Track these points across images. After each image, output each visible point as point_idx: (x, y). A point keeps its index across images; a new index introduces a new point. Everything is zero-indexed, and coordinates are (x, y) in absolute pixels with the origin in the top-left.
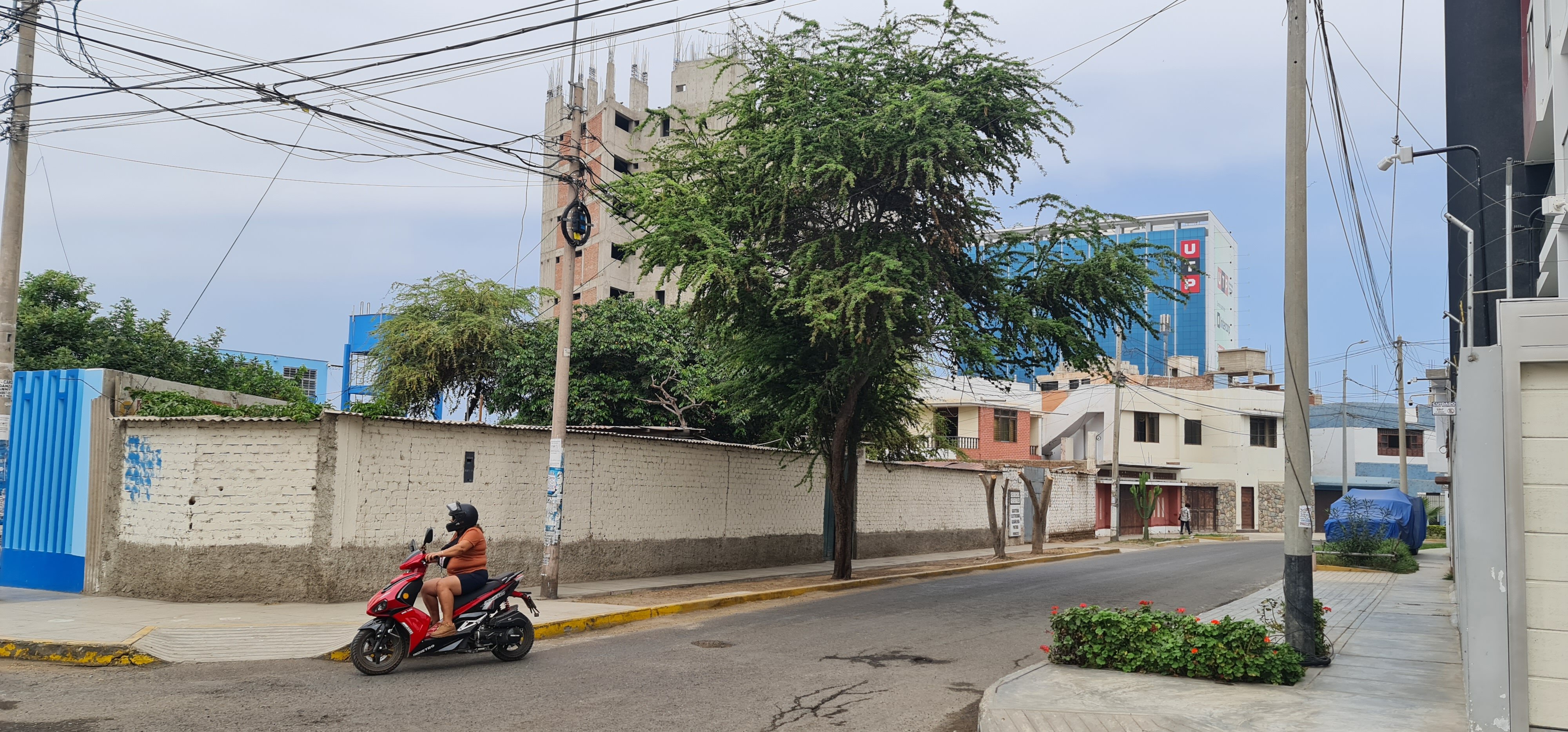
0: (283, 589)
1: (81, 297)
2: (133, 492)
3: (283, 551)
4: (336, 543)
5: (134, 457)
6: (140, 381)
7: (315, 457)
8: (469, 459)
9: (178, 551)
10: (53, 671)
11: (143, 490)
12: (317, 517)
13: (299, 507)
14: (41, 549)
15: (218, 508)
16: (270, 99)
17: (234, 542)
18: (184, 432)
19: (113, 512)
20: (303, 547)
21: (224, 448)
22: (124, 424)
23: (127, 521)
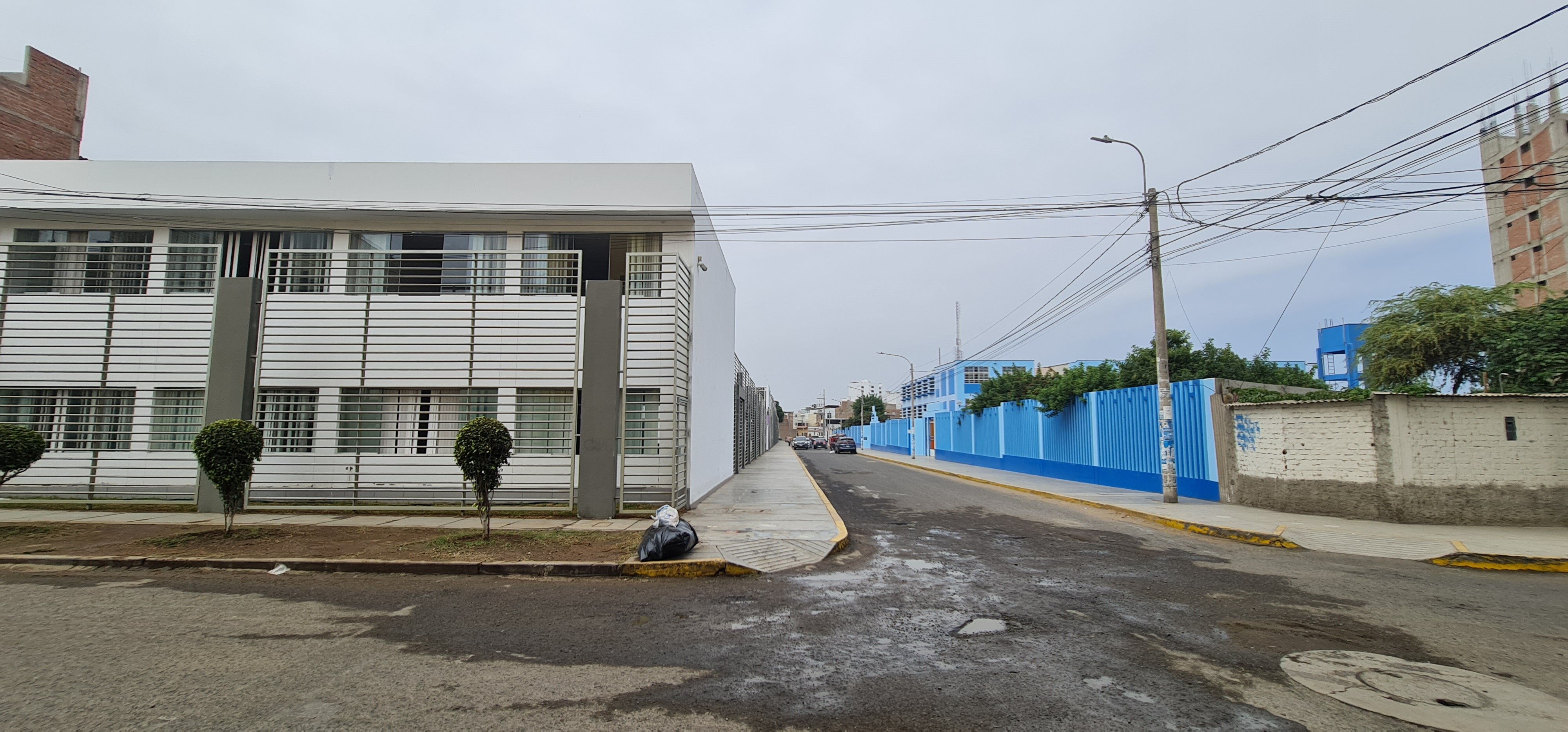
0: (1359, 511)
1: (1184, 341)
2: (1243, 447)
3: (1355, 485)
4: (1398, 482)
5: (1241, 427)
6: (1235, 384)
7: (1371, 424)
8: (1510, 424)
9: (1279, 482)
11: (1249, 445)
12: (1379, 464)
13: (1363, 457)
14: (1191, 477)
15: (1303, 457)
16: (1317, 202)
17: (1317, 478)
18: (1272, 411)
19: (1233, 458)
20: (1370, 483)
21: (1301, 420)
22: (1232, 408)
23: (1242, 463)
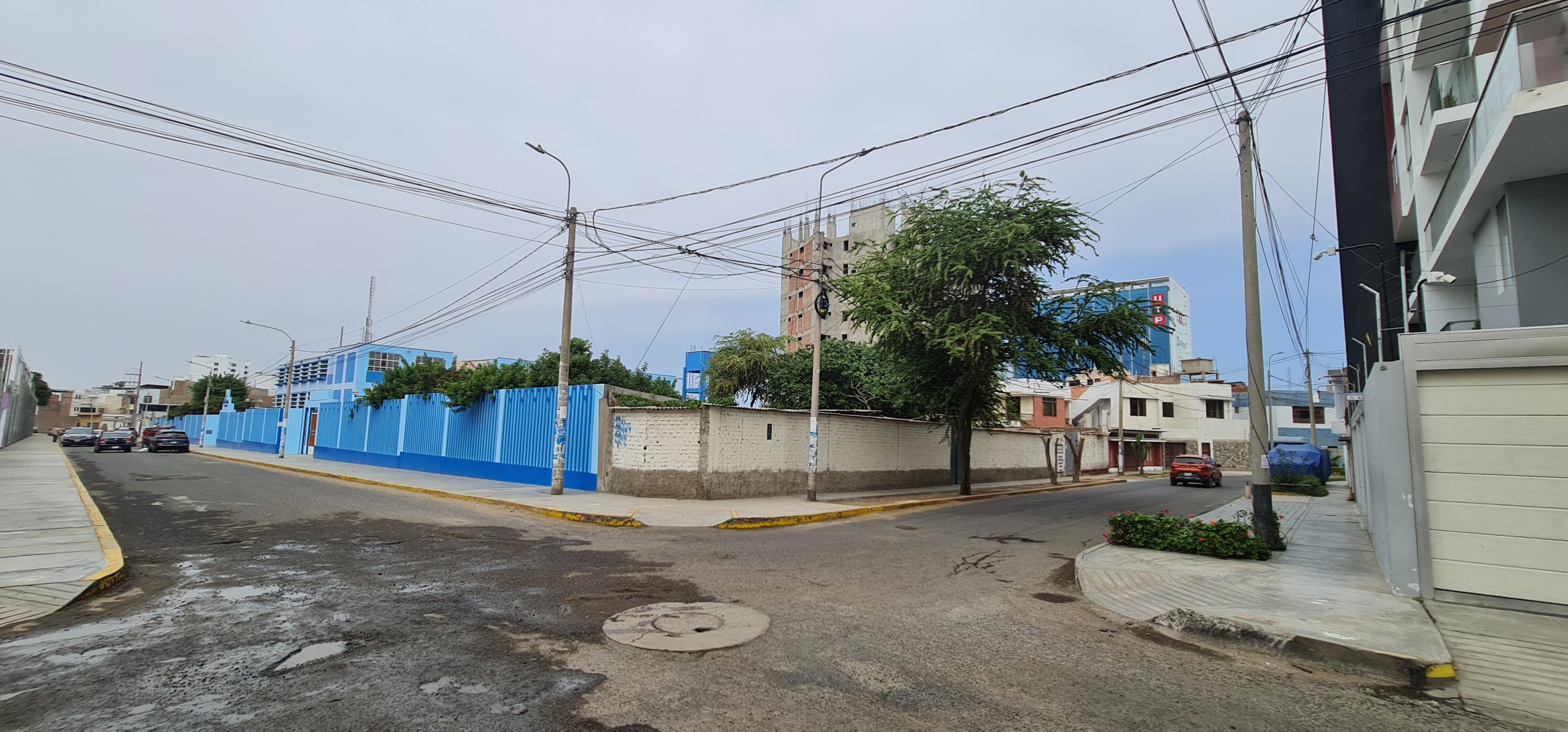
0: (686, 492)
1: (587, 349)
2: (618, 443)
3: (685, 473)
4: (710, 470)
5: (618, 427)
6: (619, 390)
7: (699, 427)
8: (770, 427)
9: (639, 472)
10: (599, 528)
11: (623, 442)
12: (701, 456)
13: (692, 452)
14: (577, 470)
15: (657, 452)
16: (684, 253)
17: (664, 468)
18: (641, 414)
19: (609, 453)
20: (694, 471)
21: (659, 422)
22: (614, 410)
23: (616, 457)
